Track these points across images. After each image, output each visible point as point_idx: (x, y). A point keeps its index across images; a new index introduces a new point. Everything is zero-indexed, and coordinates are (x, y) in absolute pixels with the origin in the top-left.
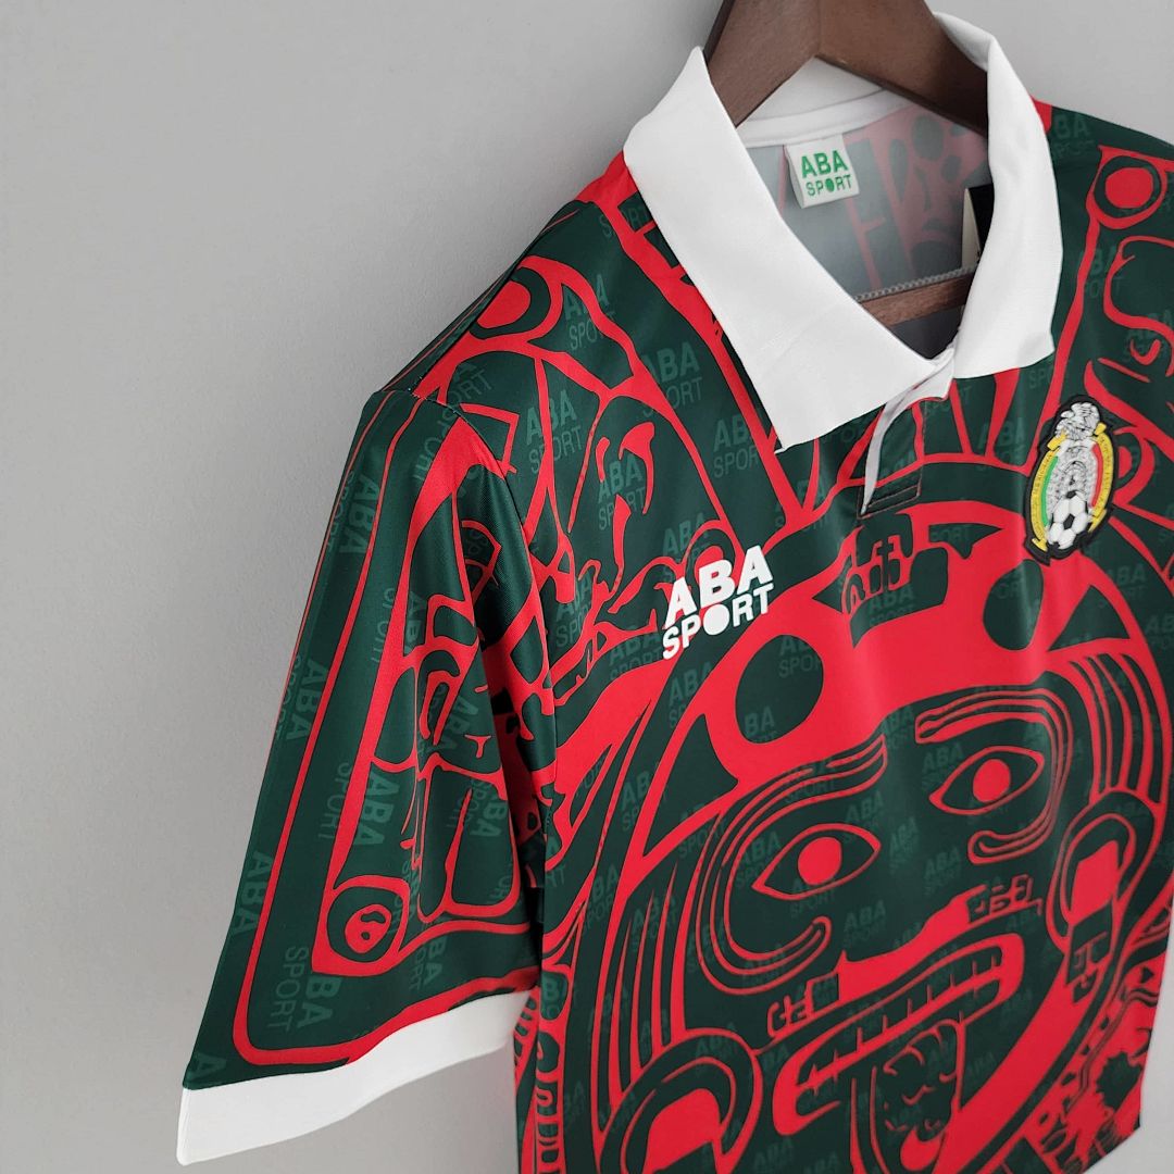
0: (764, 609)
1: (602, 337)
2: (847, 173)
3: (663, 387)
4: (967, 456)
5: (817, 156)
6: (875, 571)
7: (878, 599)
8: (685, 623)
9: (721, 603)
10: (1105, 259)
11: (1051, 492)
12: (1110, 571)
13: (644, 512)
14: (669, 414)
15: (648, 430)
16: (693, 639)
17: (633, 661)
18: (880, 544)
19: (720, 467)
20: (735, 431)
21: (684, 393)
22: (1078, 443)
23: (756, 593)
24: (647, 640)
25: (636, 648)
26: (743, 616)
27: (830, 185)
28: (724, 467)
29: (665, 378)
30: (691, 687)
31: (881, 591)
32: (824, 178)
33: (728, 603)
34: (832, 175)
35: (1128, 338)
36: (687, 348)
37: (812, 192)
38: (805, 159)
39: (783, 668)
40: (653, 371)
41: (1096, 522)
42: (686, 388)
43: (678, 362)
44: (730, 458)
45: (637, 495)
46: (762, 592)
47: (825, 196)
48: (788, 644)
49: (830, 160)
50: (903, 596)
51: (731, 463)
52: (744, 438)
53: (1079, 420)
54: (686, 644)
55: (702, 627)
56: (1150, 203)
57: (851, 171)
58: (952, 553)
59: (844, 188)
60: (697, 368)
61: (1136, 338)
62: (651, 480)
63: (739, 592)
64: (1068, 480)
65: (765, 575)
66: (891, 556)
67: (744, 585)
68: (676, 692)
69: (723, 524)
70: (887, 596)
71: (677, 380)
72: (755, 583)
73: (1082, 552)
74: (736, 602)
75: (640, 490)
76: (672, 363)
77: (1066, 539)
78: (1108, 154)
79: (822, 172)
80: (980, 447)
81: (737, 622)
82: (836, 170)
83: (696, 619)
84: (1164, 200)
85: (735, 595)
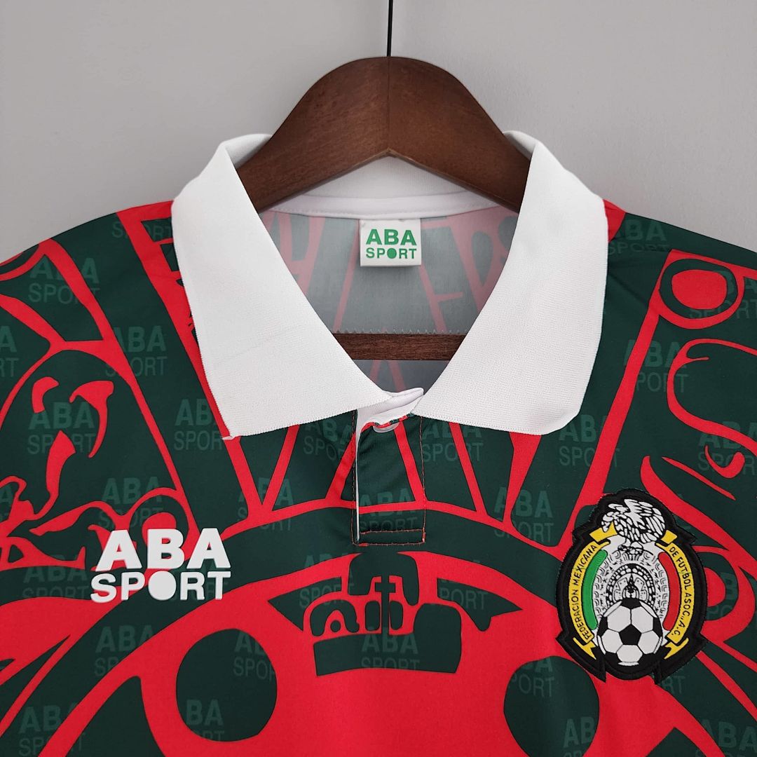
0: (219, 595)
1: (76, 302)
2: (414, 247)
3: (128, 356)
4: (480, 515)
5: (387, 231)
6: (370, 606)
7: (374, 638)
8: (126, 577)
9: (170, 571)
10: (664, 354)
11: (599, 592)
12: (706, 722)
13: (91, 456)
14: (130, 380)
15: (107, 388)
16: (133, 595)
17: (54, 589)
18: (378, 579)
19: (181, 441)
20: (199, 412)
21: (147, 366)
22: (635, 545)
23: (211, 574)
24: (72, 574)
25: (61, 578)
26: (192, 593)
27: (392, 254)
28: (185, 442)
29: (131, 349)
30: (127, 643)
31: (379, 631)
32: (387, 247)
33: (176, 573)
34: (397, 247)
35: (702, 443)
36: (157, 330)
37: (370, 255)
38: (374, 231)
39: (238, 666)
40: (121, 341)
41: (675, 650)
42: (150, 362)
43: (147, 339)
44: (191, 436)
45: (86, 439)
46: (219, 577)
47: (385, 261)
48: (244, 642)
49: (400, 237)
50: (405, 646)
51: (193, 440)
52: (208, 422)
53: (636, 518)
54: (125, 597)
55: (146, 587)
56: (725, 307)
57: (418, 247)
58: (466, 619)
59: (406, 257)
60: (163, 348)
61: (710, 445)
62: (102, 429)
63: (189, 567)
64: (624, 584)
65: (222, 560)
66: (392, 597)
67: (196, 562)
68: (106, 641)
69: (178, 495)
70: (385, 639)
71: (143, 354)
72: (209, 565)
73: (657, 682)
74: (185, 576)
75: (90, 436)
76: (140, 339)
77: (629, 656)
78: (673, 257)
79: (387, 243)
80: (497, 510)
81: (184, 596)
82: (403, 243)
83: (140, 577)
84: (742, 305)
85: (184, 568)
